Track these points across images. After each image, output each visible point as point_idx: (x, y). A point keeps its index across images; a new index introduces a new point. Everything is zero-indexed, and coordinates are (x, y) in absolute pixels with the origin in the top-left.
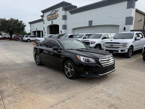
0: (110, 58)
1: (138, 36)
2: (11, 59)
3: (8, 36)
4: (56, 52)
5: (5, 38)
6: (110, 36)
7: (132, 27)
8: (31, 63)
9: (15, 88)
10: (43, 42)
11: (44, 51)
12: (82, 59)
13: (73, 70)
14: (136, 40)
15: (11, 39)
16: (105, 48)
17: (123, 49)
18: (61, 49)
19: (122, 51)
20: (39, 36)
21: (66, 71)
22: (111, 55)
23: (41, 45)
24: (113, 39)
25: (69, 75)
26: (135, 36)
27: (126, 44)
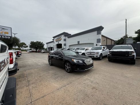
0: (91, 60)
1: (104, 48)
2: (35, 63)
3: (35, 50)
4: (60, 57)
5: (33, 52)
6: (89, 49)
7: (100, 44)
8: (46, 64)
9: (37, 79)
10: (53, 52)
11: (54, 57)
12: (75, 61)
13: (70, 67)
14: (103, 50)
15: (36, 52)
16: (87, 55)
17: (97, 55)
18: (63, 56)
19: (96, 56)
20: (51, 50)
21: (66, 68)
22: (91, 59)
23: (52, 54)
24: (91, 50)
25: (68, 71)
26: (102, 48)
27: (98, 52)
